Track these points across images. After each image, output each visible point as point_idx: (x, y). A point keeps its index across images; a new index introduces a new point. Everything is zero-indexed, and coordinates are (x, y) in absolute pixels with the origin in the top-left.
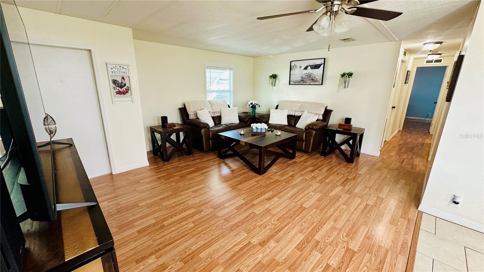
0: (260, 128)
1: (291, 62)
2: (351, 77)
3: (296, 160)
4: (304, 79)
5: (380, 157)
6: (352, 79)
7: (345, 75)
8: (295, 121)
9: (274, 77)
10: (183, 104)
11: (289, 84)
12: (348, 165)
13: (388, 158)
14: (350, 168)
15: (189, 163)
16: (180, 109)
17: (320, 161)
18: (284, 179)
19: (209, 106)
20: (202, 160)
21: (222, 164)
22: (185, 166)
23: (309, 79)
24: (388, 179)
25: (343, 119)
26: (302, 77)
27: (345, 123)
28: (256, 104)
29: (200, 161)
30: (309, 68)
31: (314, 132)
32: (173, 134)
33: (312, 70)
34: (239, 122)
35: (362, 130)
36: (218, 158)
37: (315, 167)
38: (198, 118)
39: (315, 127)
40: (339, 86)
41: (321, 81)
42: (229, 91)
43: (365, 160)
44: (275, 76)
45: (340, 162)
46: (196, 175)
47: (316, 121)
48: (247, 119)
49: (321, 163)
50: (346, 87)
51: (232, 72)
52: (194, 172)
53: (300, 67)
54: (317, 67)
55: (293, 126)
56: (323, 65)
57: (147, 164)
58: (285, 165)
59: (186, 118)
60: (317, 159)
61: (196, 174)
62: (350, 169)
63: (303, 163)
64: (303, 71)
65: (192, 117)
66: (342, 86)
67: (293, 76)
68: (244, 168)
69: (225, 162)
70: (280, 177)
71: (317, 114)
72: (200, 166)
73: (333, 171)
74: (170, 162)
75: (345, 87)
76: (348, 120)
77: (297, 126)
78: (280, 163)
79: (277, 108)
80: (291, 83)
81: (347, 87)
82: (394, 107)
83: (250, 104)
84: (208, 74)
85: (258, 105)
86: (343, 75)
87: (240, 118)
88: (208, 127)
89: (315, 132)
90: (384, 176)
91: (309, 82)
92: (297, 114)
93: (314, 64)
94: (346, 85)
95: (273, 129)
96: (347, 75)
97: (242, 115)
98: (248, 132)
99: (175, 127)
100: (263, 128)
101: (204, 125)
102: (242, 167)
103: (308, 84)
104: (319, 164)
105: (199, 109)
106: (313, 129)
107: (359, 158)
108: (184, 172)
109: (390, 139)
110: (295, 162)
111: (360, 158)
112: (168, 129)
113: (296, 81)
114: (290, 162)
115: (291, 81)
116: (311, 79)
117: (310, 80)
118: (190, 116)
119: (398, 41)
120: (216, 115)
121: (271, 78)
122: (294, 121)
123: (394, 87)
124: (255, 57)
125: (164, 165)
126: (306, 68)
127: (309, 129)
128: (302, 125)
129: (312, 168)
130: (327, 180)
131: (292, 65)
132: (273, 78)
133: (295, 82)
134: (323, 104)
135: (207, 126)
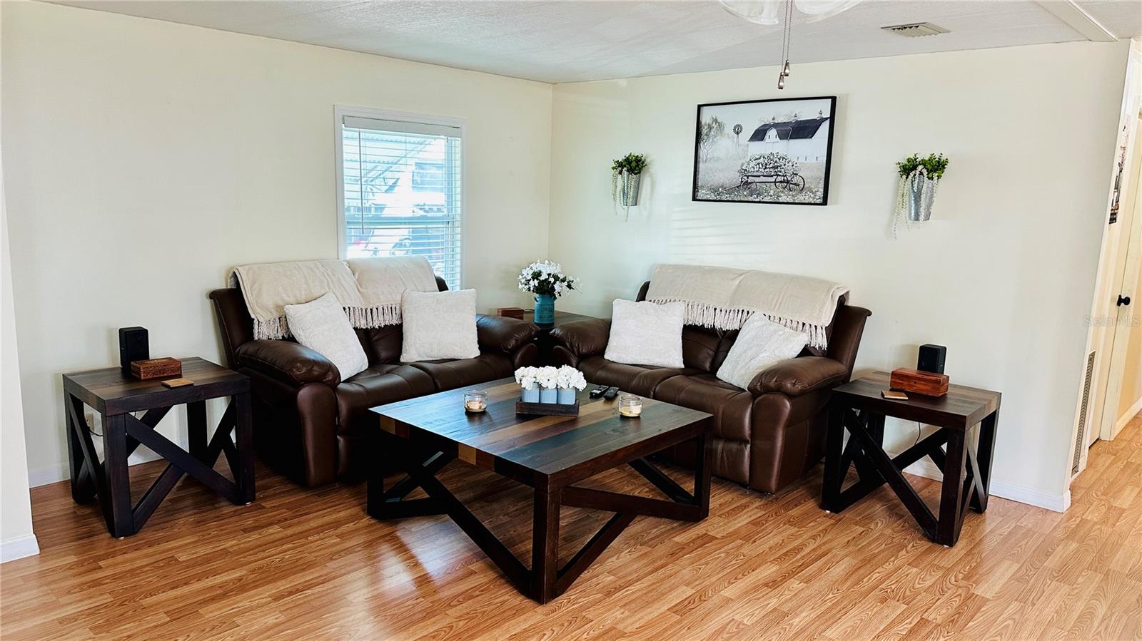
0: (552, 385)
1: (700, 107)
2: (939, 177)
3: (713, 525)
4: (751, 179)
5: (1071, 515)
6: (943, 186)
7: (915, 168)
8: (716, 353)
9: (633, 166)
10: (232, 273)
11: (694, 199)
12: (933, 556)
13: (1104, 521)
14: (939, 568)
15: (227, 544)
16: (215, 296)
17: (814, 532)
18: (642, 622)
19: (349, 281)
20: (290, 526)
21: (385, 548)
22: (208, 559)
23: (773, 179)
24: (1096, 623)
25: (914, 346)
26: (744, 172)
27: (920, 367)
28: (556, 278)
29: (281, 535)
30: (772, 133)
31: (788, 404)
32: (171, 407)
33: (785, 142)
34: (478, 353)
35: (990, 402)
36: (366, 520)
37: (787, 565)
38: (291, 339)
39: (789, 386)
40: (895, 211)
41: (822, 190)
42: (448, 221)
43: (1005, 531)
44: (637, 166)
45: (898, 538)
46: (246, 604)
47: (798, 356)
48: (513, 342)
49: (819, 540)
50: (922, 217)
51: (457, 143)
52: (242, 587)
53: (738, 130)
54: (803, 130)
55: (706, 372)
56: (826, 125)
57: (28, 545)
58: (662, 550)
59: (237, 335)
60: (798, 522)
61: (244, 601)
62: (940, 573)
63: (739, 542)
64: (748, 145)
65: (265, 330)
66: (904, 213)
67: (709, 165)
68: (473, 567)
69: (397, 538)
70: (627, 613)
71: (804, 324)
72: (275, 556)
73: (867, 583)
74: (146, 534)
75: (917, 219)
76: (931, 357)
77: (724, 373)
78: (638, 540)
79: (642, 296)
80: (700, 196)
81: (927, 218)
82: (1124, 301)
83: (529, 277)
84: (350, 149)
85: (563, 281)
86: (908, 169)
87: (484, 335)
88: (330, 377)
89: (792, 405)
90: (1080, 607)
91: (772, 193)
92: (724, 323)
93: (792, 119)
94: (919, 207)
95: (612, 391)
96: (925, 165)
97: (496, 324)
98: (503, 402)
99: (180, 376)
100: (565, 387)
101: (311, 370)
102: (468, 562)
103: (767, 199)
104: (807, 550)
105: (303, 298)
106: (779, 390)
107: (984, 521)
108: (197, 586)
109: (1117, 432)
110: (707, 539)
111: (988, 522)
112: (143, 385)
113: (722, 187)
114: (681, 538)
115: (702, 186)
116: (779, 179)
117: (775, 182)
118: (256, 326)
119: (1112, 40)
120: (379, 322)
121: (621, 173)
122: (711, 353)
123: (1113, 220)
124: (557, 82)
125: (113, 555)
126: (759, 135)
127: (768, 390)
128: (743, 372)
129: (774, 568)
130: (835, 627)
131: (706, 119)
132: (631, 171)
133: (715, 190)
134: (828, 285)
135: (325, 375)
